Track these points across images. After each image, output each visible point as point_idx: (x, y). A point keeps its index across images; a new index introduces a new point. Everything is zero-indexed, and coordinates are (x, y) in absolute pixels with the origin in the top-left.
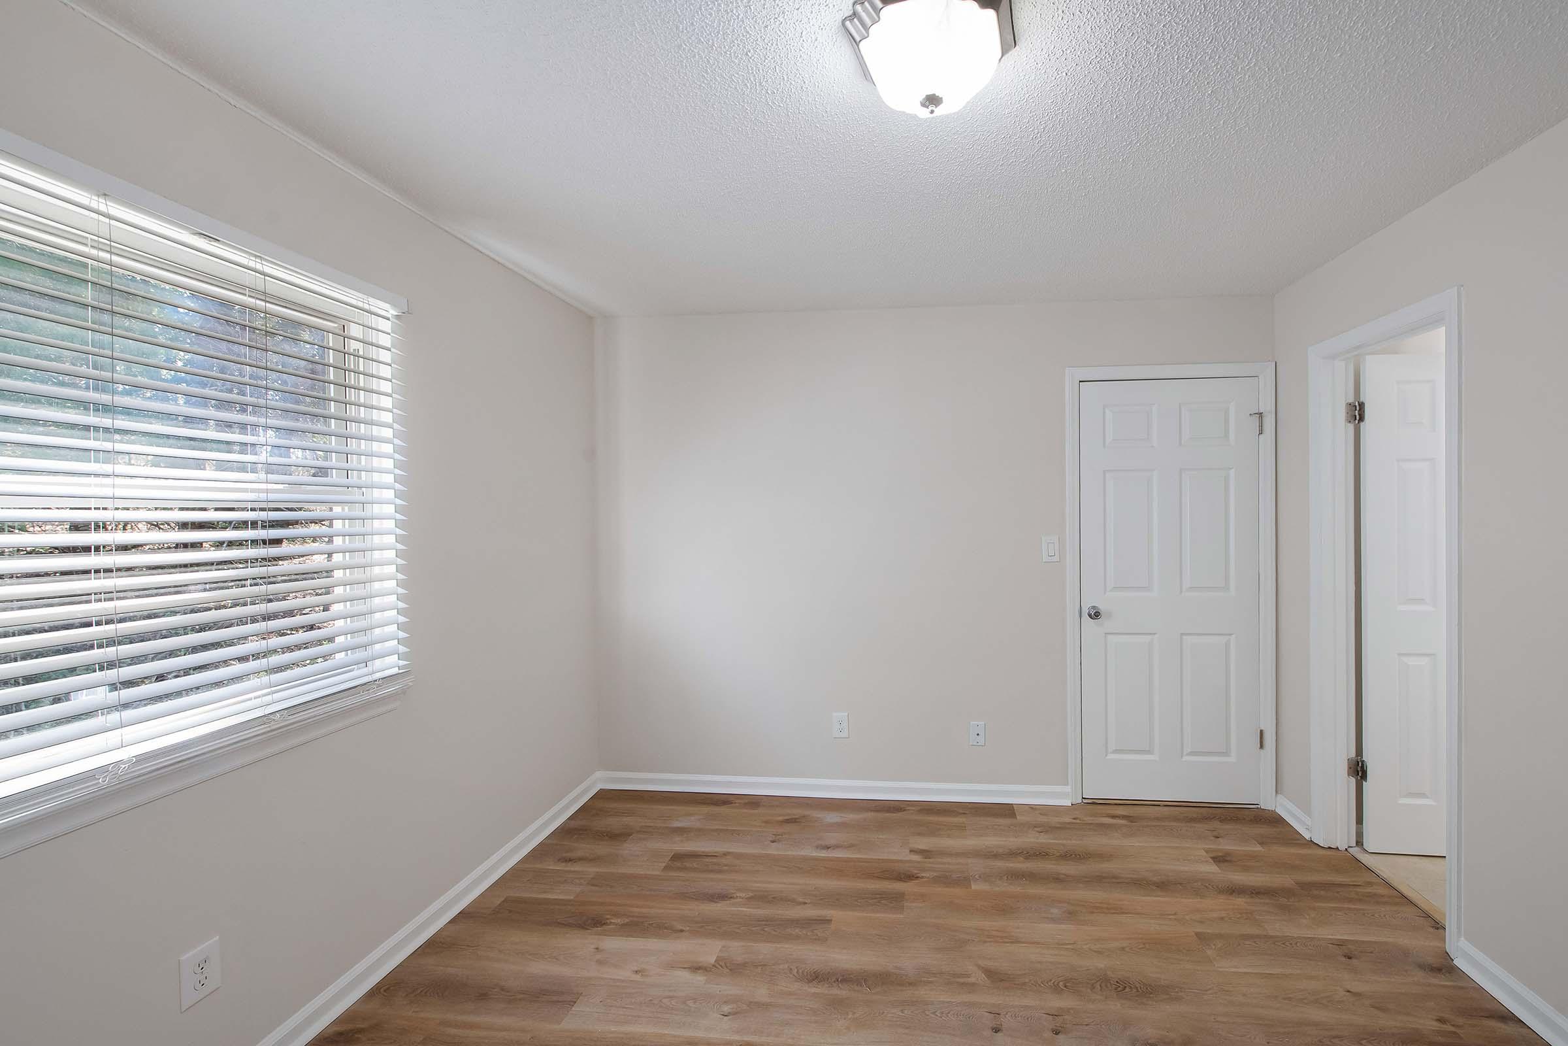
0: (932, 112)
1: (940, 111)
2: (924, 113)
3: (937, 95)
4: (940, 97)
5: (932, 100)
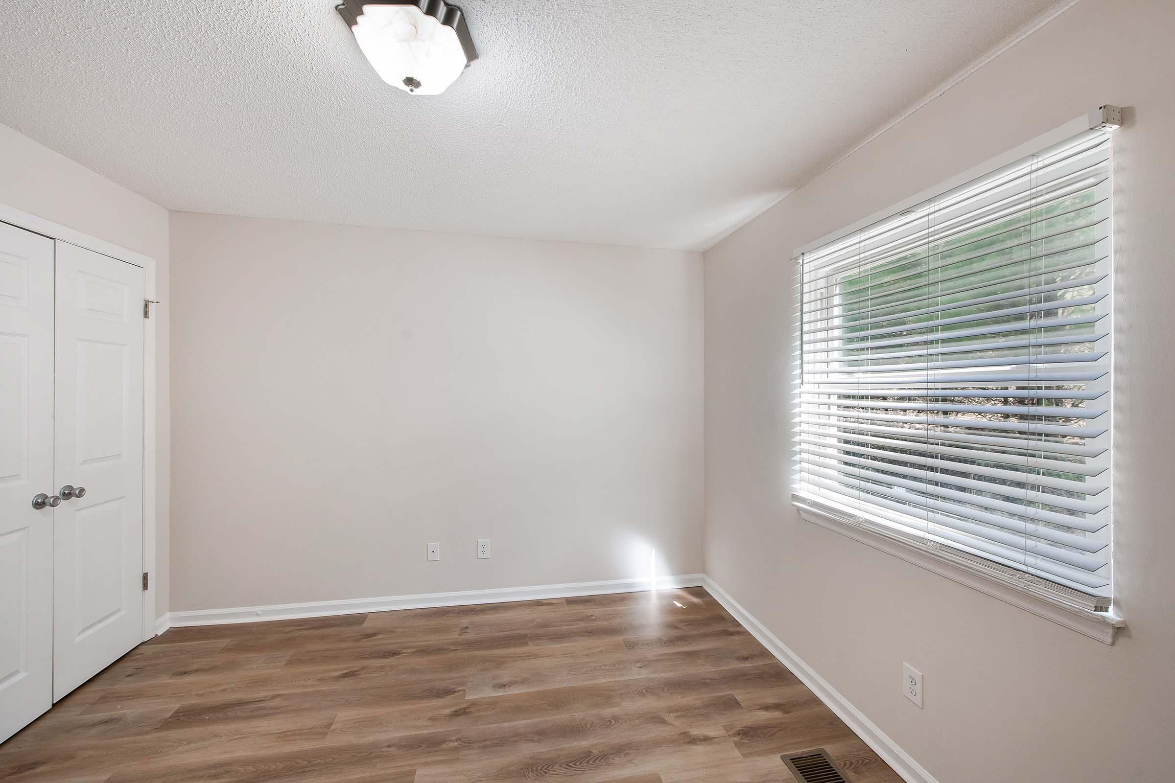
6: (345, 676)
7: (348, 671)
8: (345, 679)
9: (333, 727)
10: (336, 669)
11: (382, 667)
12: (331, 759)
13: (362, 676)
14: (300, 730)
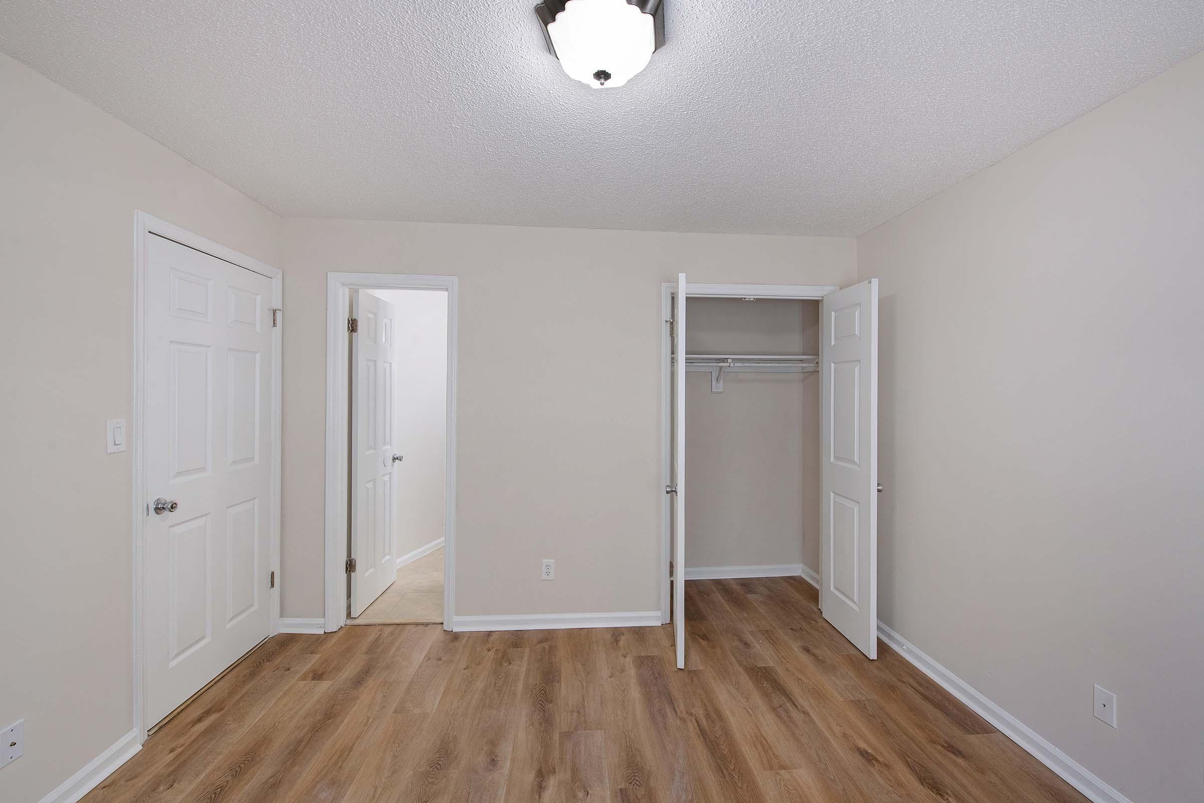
0: (602, 84)
1: (608, 84)
2: (596, 84)
3: (607, 71)
4: (609, 73)
5: (602, 75)
6: (863, 754)
7: (874, 753)
8: (859, 757)
9: (782, 772)
10: (870, 740)
11: (901, 785)
12: (740, 786)
13: (872, 769)
14: (770, 747)
